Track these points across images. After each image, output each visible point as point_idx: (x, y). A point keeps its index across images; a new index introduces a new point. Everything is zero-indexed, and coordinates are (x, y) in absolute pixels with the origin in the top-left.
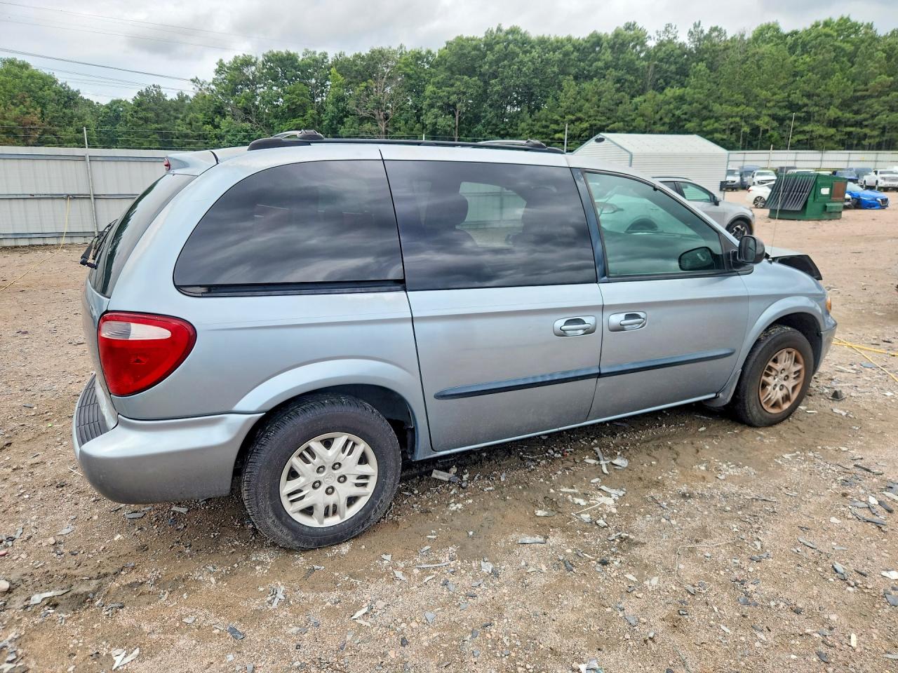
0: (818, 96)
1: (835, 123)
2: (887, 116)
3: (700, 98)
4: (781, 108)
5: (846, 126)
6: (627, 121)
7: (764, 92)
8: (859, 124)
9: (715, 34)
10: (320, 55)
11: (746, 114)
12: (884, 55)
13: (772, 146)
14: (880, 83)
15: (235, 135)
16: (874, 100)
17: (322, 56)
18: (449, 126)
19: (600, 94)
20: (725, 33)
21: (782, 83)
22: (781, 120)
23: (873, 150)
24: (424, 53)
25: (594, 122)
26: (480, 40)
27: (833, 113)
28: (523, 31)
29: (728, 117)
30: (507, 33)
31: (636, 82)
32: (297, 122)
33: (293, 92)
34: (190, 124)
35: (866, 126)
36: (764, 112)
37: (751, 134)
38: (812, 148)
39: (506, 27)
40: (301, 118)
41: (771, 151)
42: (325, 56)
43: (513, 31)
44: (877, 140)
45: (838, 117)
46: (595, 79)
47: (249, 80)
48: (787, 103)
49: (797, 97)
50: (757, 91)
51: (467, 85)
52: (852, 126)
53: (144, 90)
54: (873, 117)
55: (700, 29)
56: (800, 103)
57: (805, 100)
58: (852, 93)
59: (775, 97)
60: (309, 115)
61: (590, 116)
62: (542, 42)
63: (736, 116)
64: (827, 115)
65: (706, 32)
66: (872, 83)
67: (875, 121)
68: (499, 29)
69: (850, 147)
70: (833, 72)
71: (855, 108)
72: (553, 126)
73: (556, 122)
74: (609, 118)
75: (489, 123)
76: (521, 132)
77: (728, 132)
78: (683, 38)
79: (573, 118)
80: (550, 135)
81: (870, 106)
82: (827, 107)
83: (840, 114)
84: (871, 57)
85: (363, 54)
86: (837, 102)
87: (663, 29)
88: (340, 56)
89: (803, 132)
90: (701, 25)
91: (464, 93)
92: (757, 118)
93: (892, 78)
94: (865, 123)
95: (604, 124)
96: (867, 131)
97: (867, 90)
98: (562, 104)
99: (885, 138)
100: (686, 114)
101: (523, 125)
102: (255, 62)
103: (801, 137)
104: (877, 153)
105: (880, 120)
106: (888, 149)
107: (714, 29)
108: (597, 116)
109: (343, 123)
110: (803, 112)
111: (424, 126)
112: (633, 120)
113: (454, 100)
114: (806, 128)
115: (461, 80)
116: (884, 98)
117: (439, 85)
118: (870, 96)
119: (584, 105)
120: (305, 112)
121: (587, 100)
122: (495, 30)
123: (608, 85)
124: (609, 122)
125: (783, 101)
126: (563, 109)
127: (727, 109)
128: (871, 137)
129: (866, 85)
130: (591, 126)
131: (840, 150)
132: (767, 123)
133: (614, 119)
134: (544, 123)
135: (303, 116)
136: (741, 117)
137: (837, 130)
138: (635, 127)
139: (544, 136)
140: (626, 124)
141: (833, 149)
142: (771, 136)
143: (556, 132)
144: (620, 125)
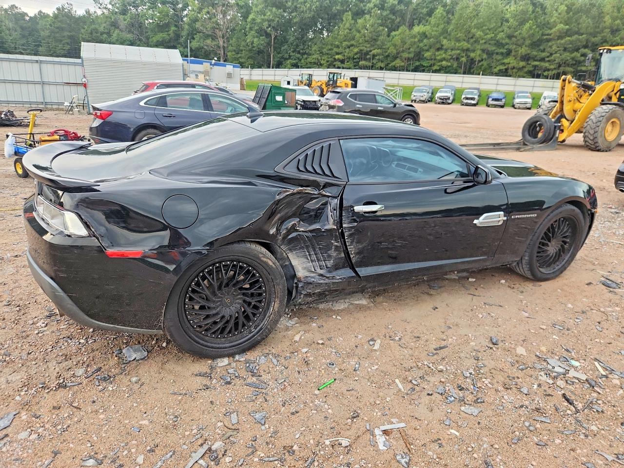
0: (516, 37)
1: (526, 58)
2: (561, 55)
3: (435, 35)
4: (490, 45)
5: (536, 61)
6: (385, 49)
7: (479, 33)
8: (542, 60)
11: (465, 48)
12: (566, 8)
13: (481, 72)
14: (558, 30)
16: (553, 42)
21: (493, 26)
22: (490, 54)
23: (553, 79)
25: (362, 48)
27: (523, 51)
29: (452, 50)
31: (396, 20)
32: (164, 36)
36: (478, 47)
37: (469, 63)
38: (510, 76)
40: (166, 33)
41: (480, 76)
44: (554, 72)
45: (528, 54)
48: (495, 42)
49: (501, 35)
50: (474, 31)
51: (275, 15)
53: (61, 7)
54: (551, 54)
56: (503, 42)
57: (507, 40)
58: (539, 37)
59: (486, 37)
60: (172, 31)
61: (360, 44)
63: (458, 49)
64: (520, 52)
66: (554, 30)
67: (552, 58)
70: (529, 20)
71: (542, 47)
72: (335, 50)
73: (338, 47)
74: (372, 46)
75: (292, 44)
76: (314, 52)
79: (349, 44)
80: (333, 55)
81: (551, 47)
82: (521, 46)
83: (530, 51)
86: (528, 42)
89: (504, 64)
92: (474, 51)
93: (567, 27)
95: (368, 49)
96: (547, 65)
97: (551, 35)
98: (342, 33)
99: (560, 71)
100: (426, 46)
103: (502, 67)
105: (556, 58)
108: (364, 43)
109: (194, 39)
110: (506, 49)
112: (388, 48)
113: (266, 26)
114: (506, 61)
115: (271, 11)
116: (560, 41)
118: (552, 39)
119: (356, 35)
120: (169, 28)
121: (358, 32)
124: (372, 49)
125: (492, 40)
126: (342, 37)
127: (452, 44)
128: (549, 70)
129: (551, 30)
130: (361, 50)
131: (528, 78)
132: (479, 56)
133: (376, 46)
134: (330, 47)
135: (168, 31)
136: (462, 50)
137: (527, 64)
138: (389, 53)
139: (330, 56)
141: (524, 77)
142: (482, 65)
143: (338, 54)
144: (379, 51)
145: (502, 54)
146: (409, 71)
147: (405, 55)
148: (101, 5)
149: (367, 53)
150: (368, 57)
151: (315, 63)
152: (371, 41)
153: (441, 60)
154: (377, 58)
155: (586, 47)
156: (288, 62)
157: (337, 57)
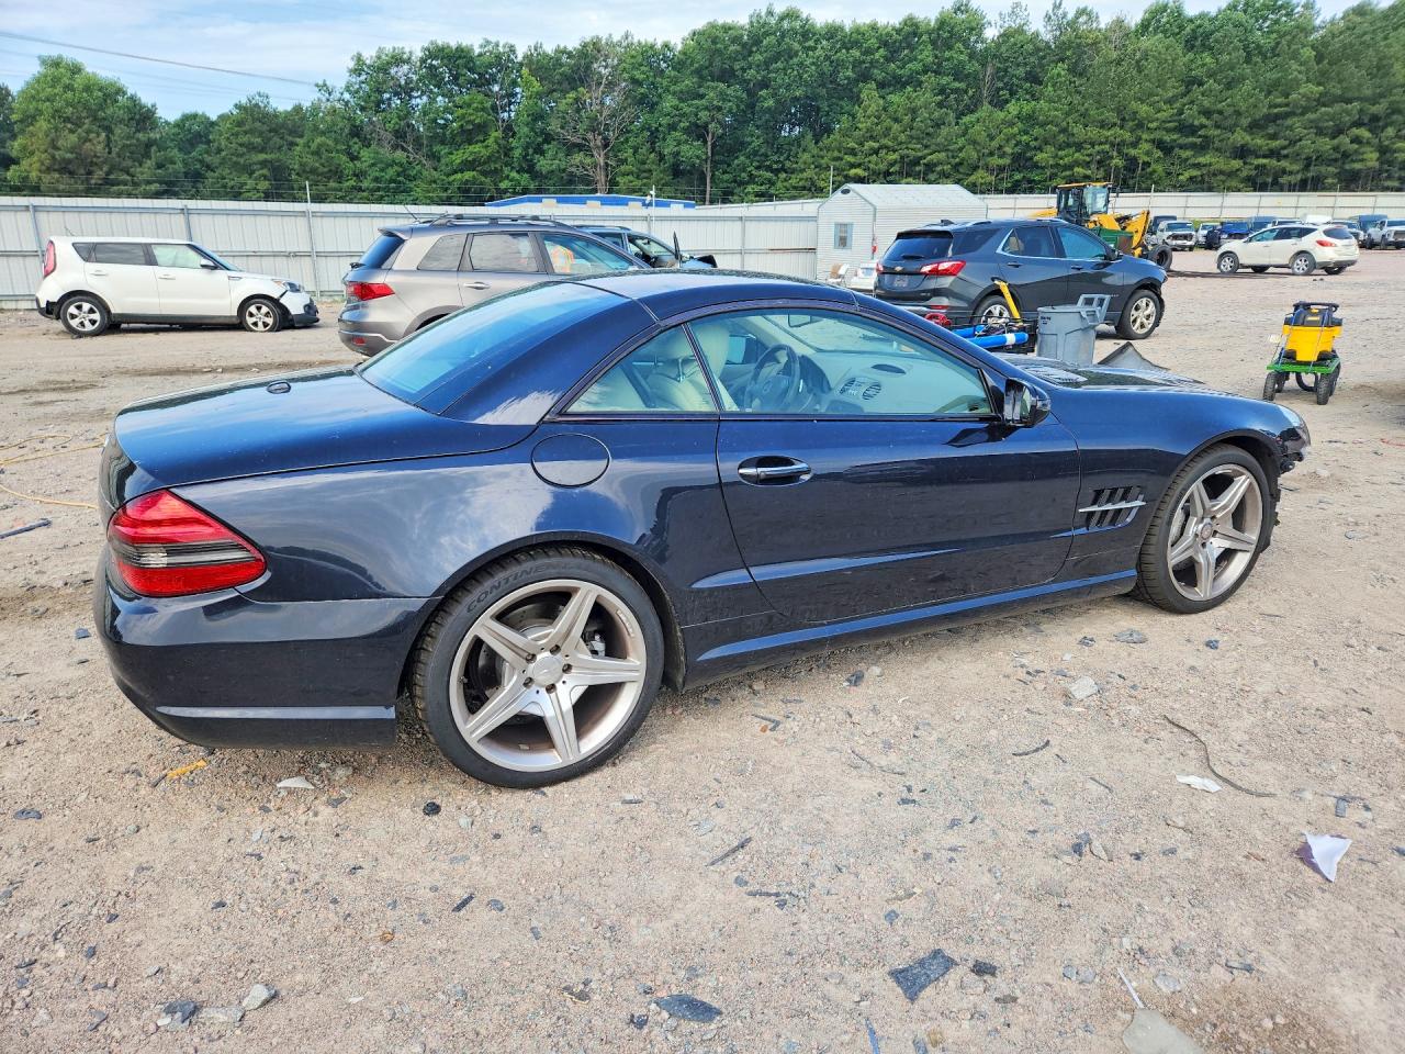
0: (1220, 112)
1: (1242, 152)
2: (1313, 143)
3: (1056, 116)
4: (1168, 130)
5: (1257, 157)
6: (952, 151)
7: (1146, 108)
8: (1272, 154)
9: (1083, 19)
10: (504, 46)
11: (1119, 140)
12: (1314, 53)
13: (1153, 187)
14: (1305, 95)
15: (382, 170)
16: (1296, 119)
17: (507, 50)
18: (698, 157)
19: (914, 111)
20: (1097, 17)
21: (1171, 94)
22: (1168, 148)
23: (1294, 191)
24: (659, 46)
25: (906, 151)
26: (742, 28)
27: (1240, 137)
28: (804, 16)
29: (1093, 144)
30: (782, 19)
31: (966, 92)
32: (474, 150)
33: (469, 105)
34: (317, 153)
35: (1286, 156)
36: (1144, 136)
37: (1125, 168)
38: (1210, 189)
39: (779, 9)
40: (480, 144)
41: (1152, 194)
42: (512, 50)
43: (791, 15)
44: (1299, 177)
45: (1246, 144)
46: (909, 89)
47: (400, 86)
48: (1176, 124)
49: (1191, 115)
50: (1134, 105)
51: (723, 97)
52: (1265, 157)
53: (244, 101)
54: (1293, 143)
55: (1061, 11)
56: (1196, 123)
57: (1204, 120)
58: (1265, 110)
59: (1159, 115)
60: (492, 139)
61: (901, 143)
62: (832, 32)
63: (1105, 143)
64: (1231, 140)
65: (1070, 16)
66: (1294, 96)
67: (1297, 149)
68: (770, 13)
69: (1263, 188)
70: (1243, 79)
71: (1271, 130)
72: (849, 158)
73: (853, 152)
74: (926, 147)
75: (755, 153)
76: (802, 167)
77: (1093, 166)
78: (1038, 25)
79: (876, 145)
80: (843, 170)
81: (1290, 128)
82: (1232, 129)
83: (1248, 138)
84: (1295, 56)
85: (570, 48)
86: (1245, 122)
87: (1010, 10)
88: (536, 50)
89: (1197, 166)
90: (1062, 6)
91: (719, 109)
92: (1135, 145)
93: (1321, 88)
94: (1285, 152)
95: (920, 154)
97: (1287, 105)
98: (860, 125)
99: (1310, 175)
100: (1036, 139)
101: (806, 157)
102: (409, 59)
103: (1195, 173)
104: (1299, 196)
105: (1302, 148)
106: (1315, 189)
107: (1082, 12)
108: (910, 142)
109: (542, 153)
110: (1200, 136)
111: (662, 158)
112: (960, 150)
113: (704, 119)
114: (1201, 160)
115: (715, 88)
116: (1311, 116)
117: (683, 97)
118: (1292, 114)
119: (892, 127)
120: (487, 135)
121: (896, 120)
122: (763, 14)
123: (925, 97)
124: (926, 151)
125: (1170, 122)
126: (862, 133)
127: (1093, 132)
128: (1291, 173)
129: (1287, 96)
131: (1248, 191)
132: (1148, 153)
133: (933, 147)
134: (836, 154)
135: (483, 141)
136: (1112, 145)
137: (1245, 163)
138: (963, 159)
140: (950, 154)
141: (1239, 191)
142: (1154, 171)
143: (853, 166)
144: (942, 156)
145: (1193, 146)
146: (1001, 192)
147: (995, 161)
148: (330, 94)
149: (916, 162)
150: (917, 169)
151: (804, 188)
152: (923, 138)
153: (1070, 167)
154: (939, 168)
155: (1358, 124)
156: (749, 188)
157: (853, 172)
